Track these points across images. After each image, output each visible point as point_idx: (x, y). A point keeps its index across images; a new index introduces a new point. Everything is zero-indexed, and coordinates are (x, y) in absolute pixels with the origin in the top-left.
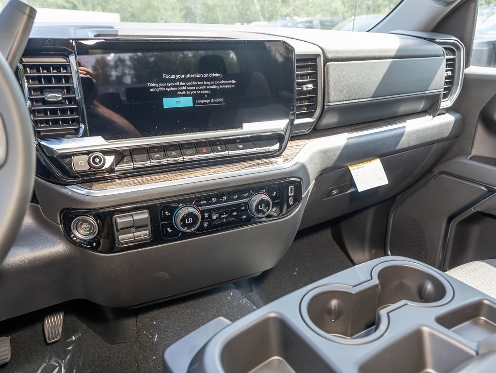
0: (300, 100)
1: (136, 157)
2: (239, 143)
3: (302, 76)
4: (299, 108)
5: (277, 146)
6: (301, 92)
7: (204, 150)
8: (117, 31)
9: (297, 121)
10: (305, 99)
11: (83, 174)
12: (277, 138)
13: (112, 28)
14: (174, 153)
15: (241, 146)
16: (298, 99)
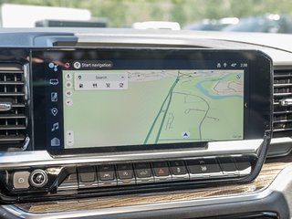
0: (277, 116)
1: (82, 176)
2: (202, 164)
3: (280, 89)
4: (276, 125)
5: (248, 171)
6: (280, 108)
7: (161, 171)
8: (77, 39)
9: (274, 141)
10: (284, 115)
11: (22, 192)
12: (249, 160)
13: (72, 35)
14: (125, 173)
15: (204, 168)
16: (275, 115)
